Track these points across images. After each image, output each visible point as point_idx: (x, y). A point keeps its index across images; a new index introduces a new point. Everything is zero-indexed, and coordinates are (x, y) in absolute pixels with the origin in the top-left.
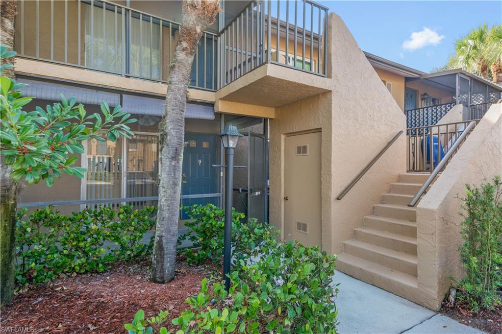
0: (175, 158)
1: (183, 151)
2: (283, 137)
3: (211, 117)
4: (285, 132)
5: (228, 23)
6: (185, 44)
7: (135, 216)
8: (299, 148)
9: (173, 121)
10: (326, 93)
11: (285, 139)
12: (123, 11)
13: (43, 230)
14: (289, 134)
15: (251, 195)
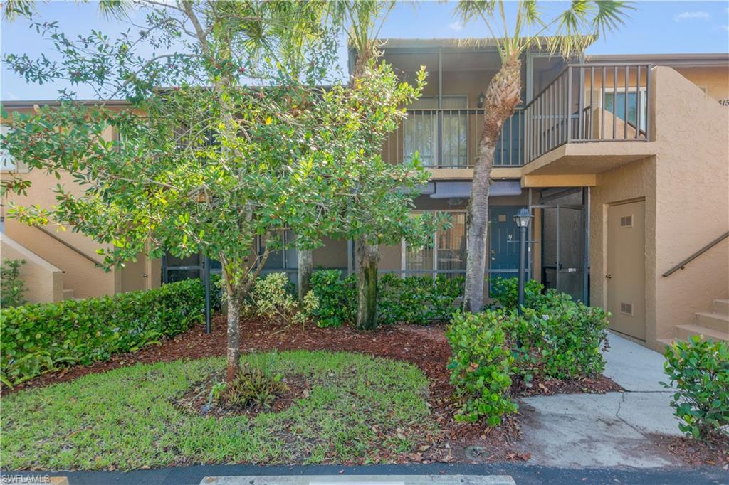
0: (480, 235)
1: (486, 229)
2: (605, 207)
3: (517, 192)
4: (607, 202)
5: (536, 95)
6: (487, 139)
7: (448, 283)
8: (623, 219)
9: (478, 205)
10: (650, 158)
11: (608, 208)
12: (437, 112)
13: (389, 289)
14: (613, 204)
15: (561, 271)
